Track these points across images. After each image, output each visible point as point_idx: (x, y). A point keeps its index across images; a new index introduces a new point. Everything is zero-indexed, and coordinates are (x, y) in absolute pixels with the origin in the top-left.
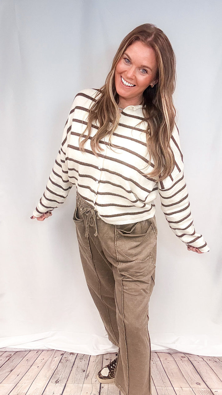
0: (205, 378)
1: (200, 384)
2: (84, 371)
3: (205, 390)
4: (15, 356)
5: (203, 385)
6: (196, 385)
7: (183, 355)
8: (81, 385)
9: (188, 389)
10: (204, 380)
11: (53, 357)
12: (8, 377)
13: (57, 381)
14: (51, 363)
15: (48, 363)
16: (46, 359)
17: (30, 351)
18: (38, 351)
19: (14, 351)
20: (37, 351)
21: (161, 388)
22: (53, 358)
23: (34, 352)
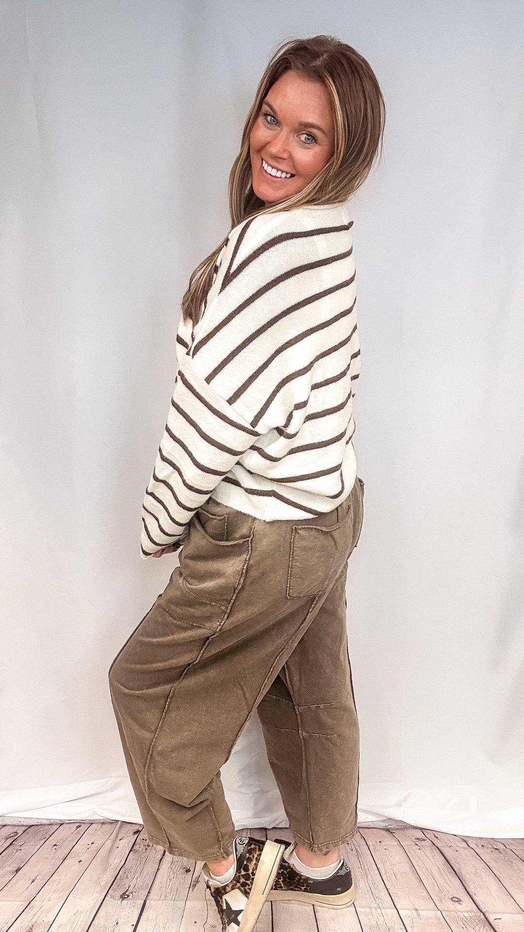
0: (472, 887)
1: (459, 901)
2: (188, 871)
3: (471, 915)
4: (25, 837)
5: (467, 904)
6: (450, 905)
7: (420, 834)
8: (181, 904)
9: (432, 914)
10: (469, 890)
11: (116, 837)
12: (9, 885)
13: (124, 894)
14: (110, 851)
15: (103, 852)
16: (98, 843)
17: (61, 824)
18: (79, 824)
19: (25, 824)
20: (77, 825)
21: (368, 910)
22: (115, 841)
23: (70, 825)
